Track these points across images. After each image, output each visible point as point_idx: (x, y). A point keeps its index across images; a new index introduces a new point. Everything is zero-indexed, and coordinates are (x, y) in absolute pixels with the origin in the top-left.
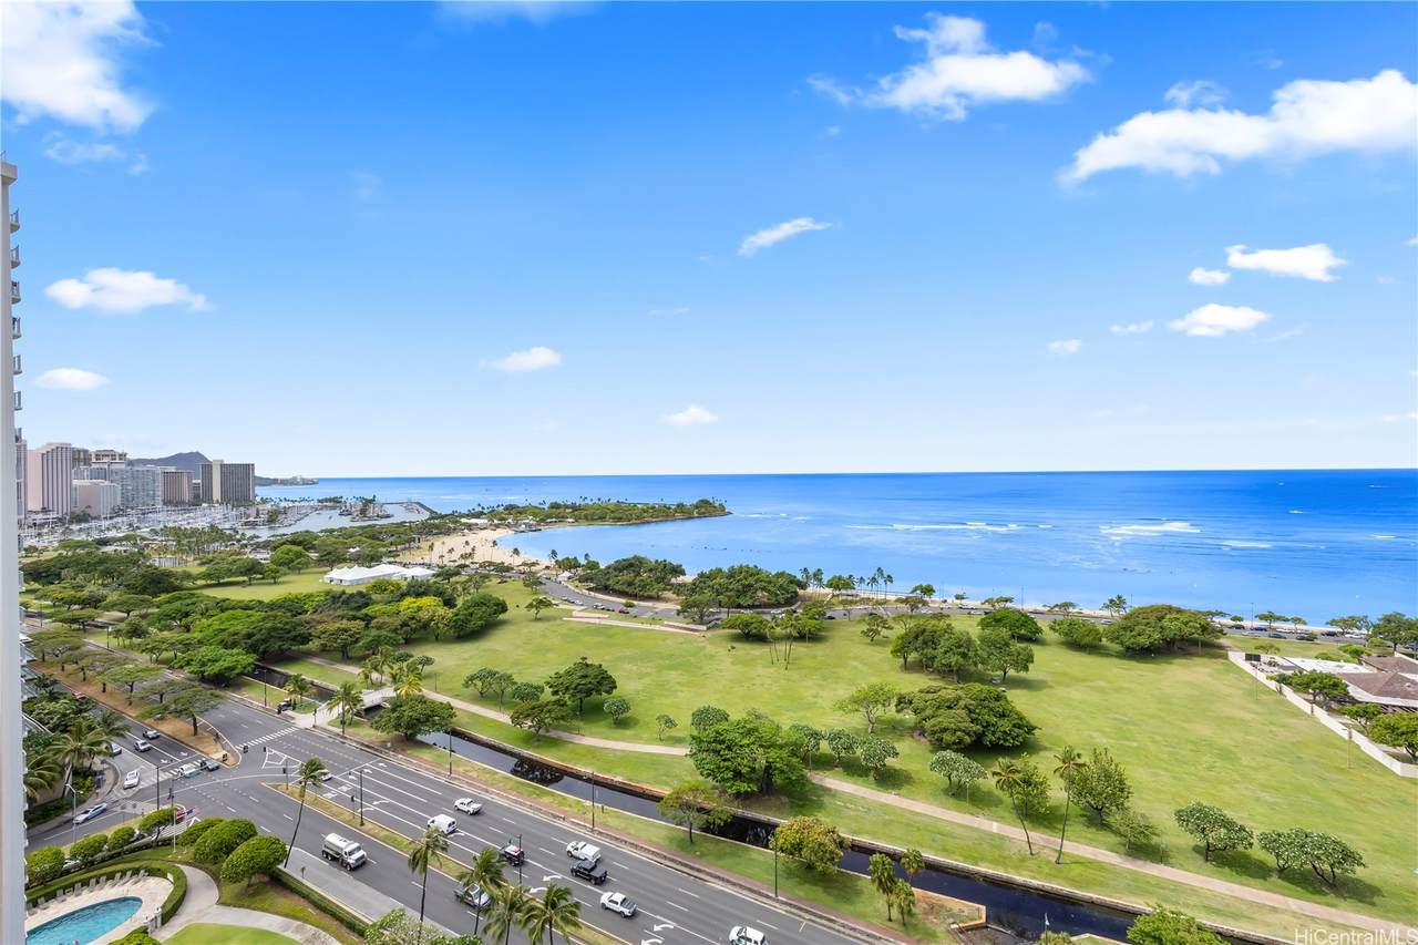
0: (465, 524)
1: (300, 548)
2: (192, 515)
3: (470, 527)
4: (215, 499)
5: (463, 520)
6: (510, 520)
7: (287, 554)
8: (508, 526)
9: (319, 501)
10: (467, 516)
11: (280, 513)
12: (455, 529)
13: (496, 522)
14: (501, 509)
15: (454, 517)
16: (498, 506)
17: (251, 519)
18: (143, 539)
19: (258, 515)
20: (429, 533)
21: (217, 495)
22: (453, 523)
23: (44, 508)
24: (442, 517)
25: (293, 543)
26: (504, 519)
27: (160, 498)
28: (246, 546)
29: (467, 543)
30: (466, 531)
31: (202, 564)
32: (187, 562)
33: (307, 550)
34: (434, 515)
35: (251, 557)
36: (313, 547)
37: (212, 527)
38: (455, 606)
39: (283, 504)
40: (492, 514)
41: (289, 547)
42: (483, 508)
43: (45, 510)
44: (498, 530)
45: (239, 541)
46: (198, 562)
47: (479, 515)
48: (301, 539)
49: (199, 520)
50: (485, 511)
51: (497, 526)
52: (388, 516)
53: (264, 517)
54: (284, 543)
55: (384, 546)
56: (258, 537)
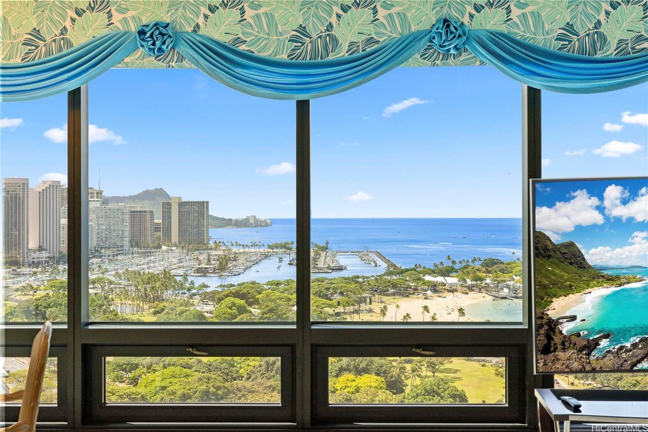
0: (429, 283)
1: (242, 302)
2: (152, 258)
3: (435, 288)
4: (173, 241)
5: (428, 278)
6: (488, 281)
7: (231, 308)
8: (487, 288)
9: (270, 247)
10: (432, 272)
11: (230, 259)
12: (416, 289)
13: (469, 282)
14: (477, 265)
15: (417, 272)
16: (474, 260)
17: (204, 266)
18: (111, 282)
19: (209, 260)
20: (384, 292)
21: (175, 237)
22: (414, 280)
23: (40, 247)
24: (402, 272)
25: (237, 295)
26: (481, 279)
27: (127, 239)
28: (194, 295)
29: (426, 308)
30: (429, 292)
31: (155, 313)
32: (143, 310)
33: (250, 305)
34: (393, 270)
35: (199, 308)
36: (256, 302)
37: (165, 273)
38: (402, 391)
39: (235, 249)
40: (466, 270)
41: (231, 299)
42: (454, 262)
43: (41, 249)
44: (471, 294)
45: (189, 290)
46: (152, 310)
47: (447, 272)
48: (245, 291)
49: (155, 264)
50: (457, 266)
51: (471, 288)
52: (340, 269)
53: (215, 264)
54: (227, 296)
55: (330, 306)
56: (206, 286)
